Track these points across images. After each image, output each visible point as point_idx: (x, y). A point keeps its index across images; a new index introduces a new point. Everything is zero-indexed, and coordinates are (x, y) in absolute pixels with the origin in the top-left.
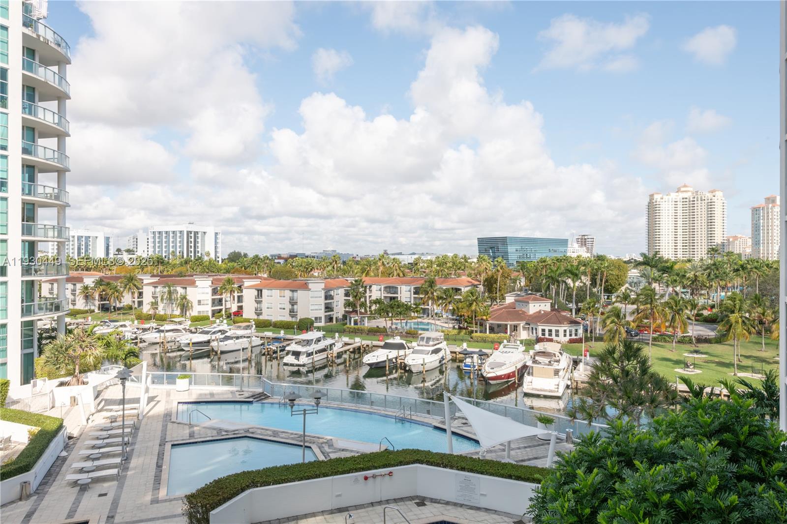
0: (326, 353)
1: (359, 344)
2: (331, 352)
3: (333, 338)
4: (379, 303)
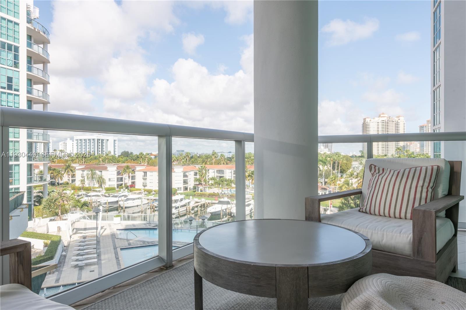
0: (186, 207)
1: (204, 202)
2: (189, 206)
3: (189, 199)
4: (214, 179)
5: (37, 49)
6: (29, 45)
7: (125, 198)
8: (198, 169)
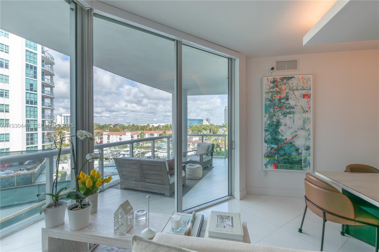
1: (143, 151)
2: (135, 154)
3: (135, 149)
5: (47, 68)
6: (43, 66)
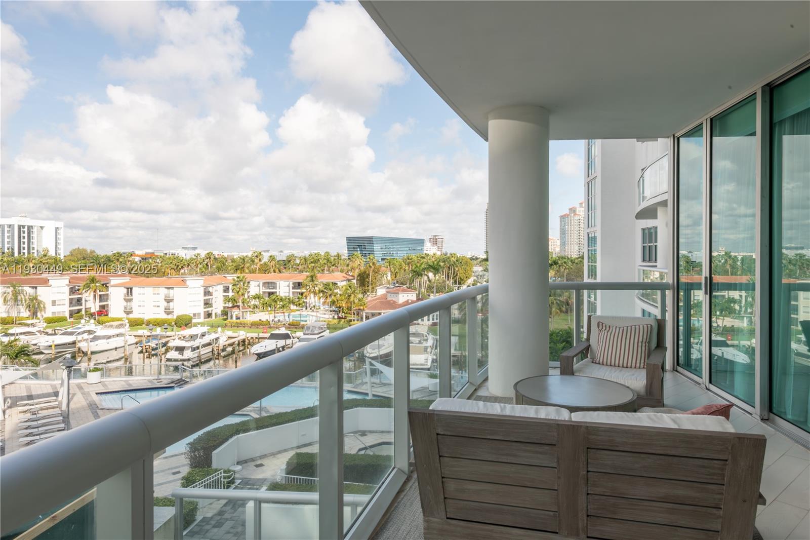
0: (211, 346)
2: (217, 345)
3: (215, 332)
4: (259, 298)
7: (91, 336)
8: (232, 281)
